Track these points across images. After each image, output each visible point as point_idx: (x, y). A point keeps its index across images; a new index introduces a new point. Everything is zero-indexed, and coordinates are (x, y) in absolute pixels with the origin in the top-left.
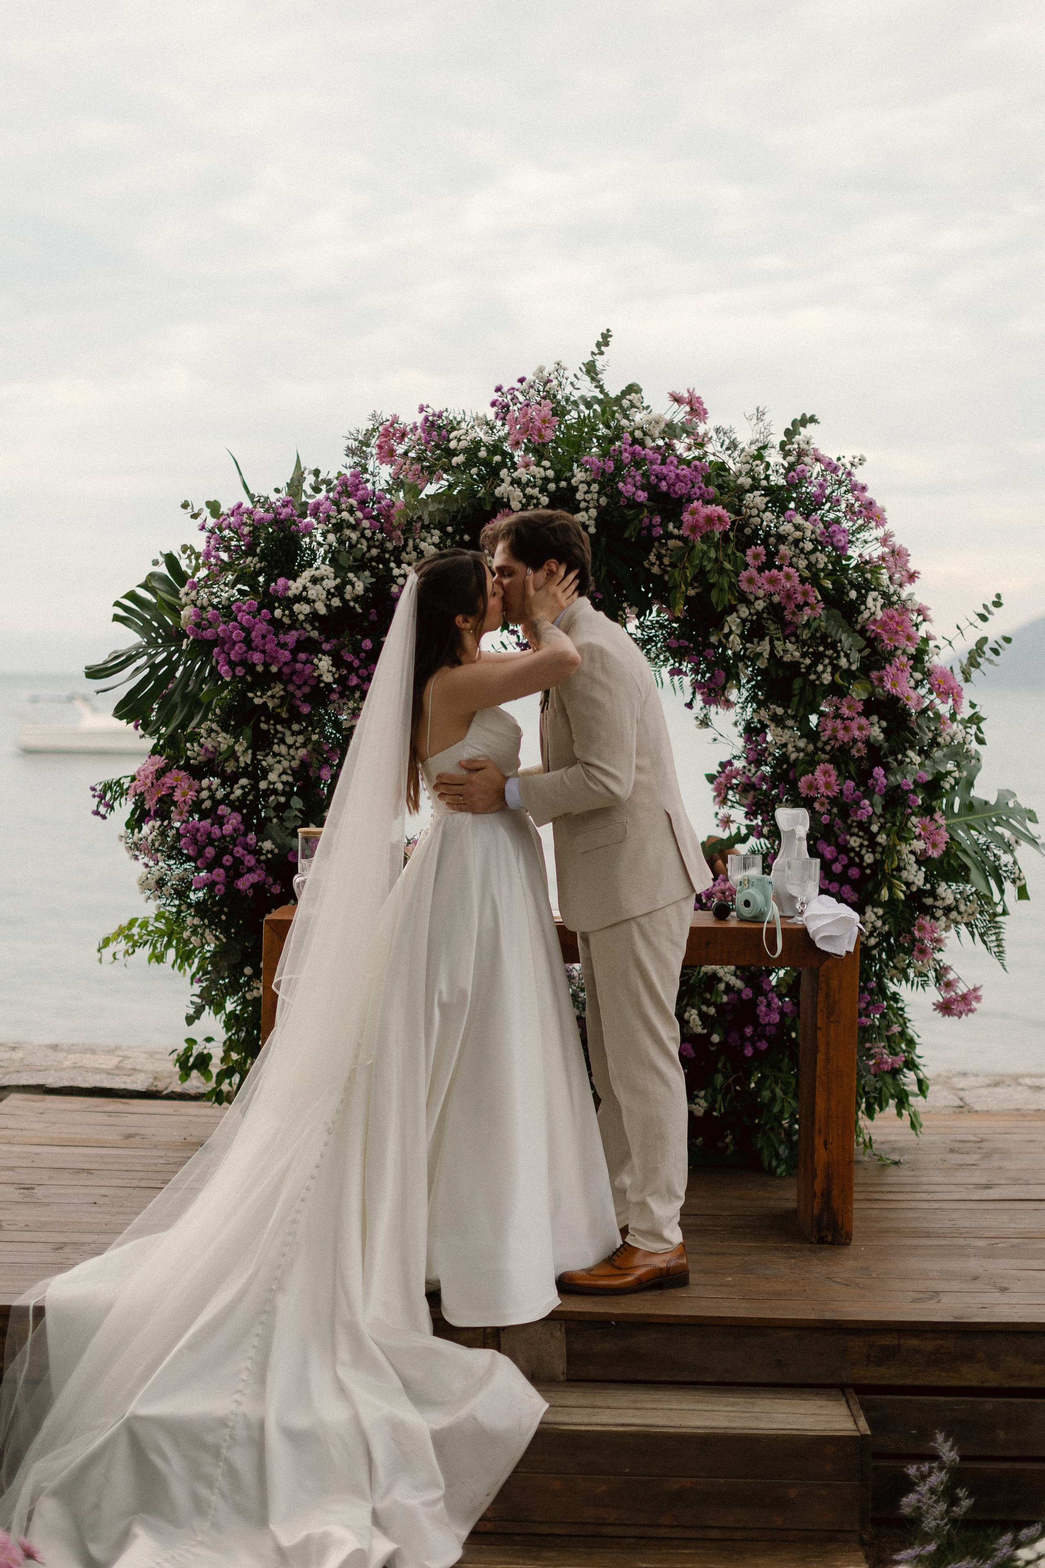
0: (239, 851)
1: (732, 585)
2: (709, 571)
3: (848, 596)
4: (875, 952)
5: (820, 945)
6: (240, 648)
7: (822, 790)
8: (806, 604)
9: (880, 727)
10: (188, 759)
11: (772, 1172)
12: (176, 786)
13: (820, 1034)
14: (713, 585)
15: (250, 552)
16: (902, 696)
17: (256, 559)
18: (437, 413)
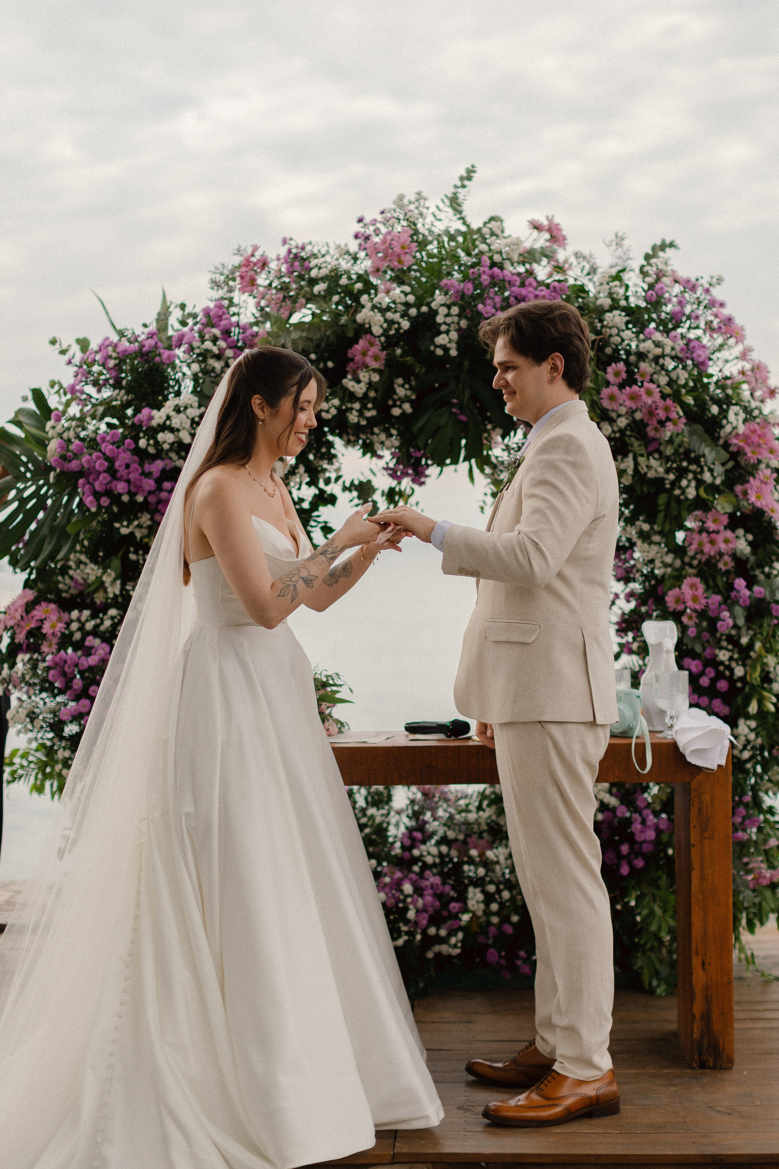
1: (594, 404)
3: (709, 411)
4: (749, 766)
5: (690, 759)
6: (104, 478)
7: (690, 603)
8: (668, 419)
9: (746, 540)
10: (60, 591)
11: (652, 992)
12: (45, 619)
13: (693, 851)
15: (117, 385)
16: (766, 509)
17: (123, 392)
18: (300, 245)
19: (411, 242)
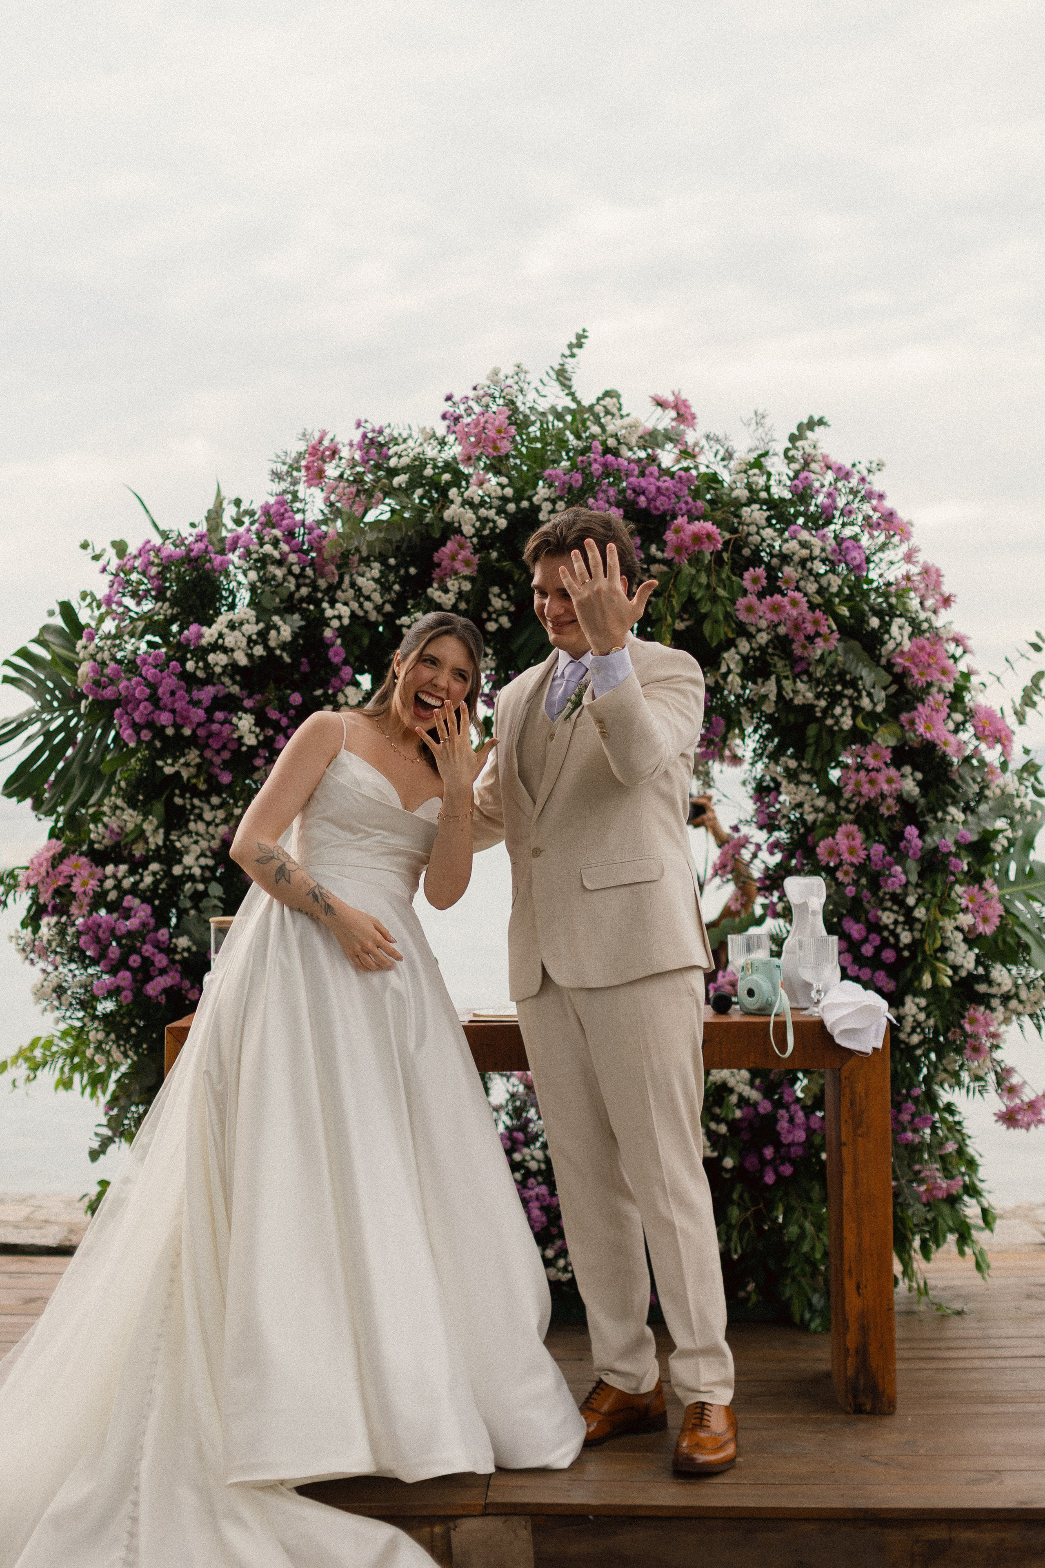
0: (148, 949)
1: (728, 616)
2: (700, 600)
3: (868, 625)
4: (919, 1052)
5: (838, 1041)
6: (145, 708)
7: (846, 856)
8: (818, 634)
9: (914, 780)
10: (92, 842)
11: (804, 1327)
12: (75, 875)
13: (845, 1151)
14: (705, 616)
15: (160, 597)
16: (938, 742)
17: (167, 604)
18: (377, 428)
19: (510, 424)
